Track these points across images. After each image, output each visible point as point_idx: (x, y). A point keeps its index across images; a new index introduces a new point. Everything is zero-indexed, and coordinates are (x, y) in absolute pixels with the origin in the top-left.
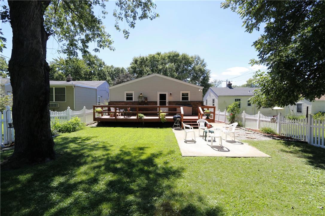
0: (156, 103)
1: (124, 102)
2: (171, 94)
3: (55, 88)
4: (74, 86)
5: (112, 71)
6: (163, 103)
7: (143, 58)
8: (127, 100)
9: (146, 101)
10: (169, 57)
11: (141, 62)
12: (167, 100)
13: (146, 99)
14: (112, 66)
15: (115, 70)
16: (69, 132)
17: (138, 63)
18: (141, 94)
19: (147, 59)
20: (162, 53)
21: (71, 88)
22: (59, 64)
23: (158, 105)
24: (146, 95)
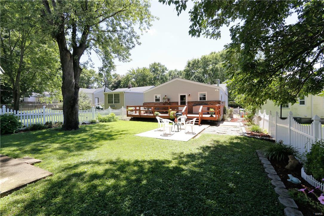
0: (177, 103)
1: (154, 103)
2: (190, 95)
3: (114, 94)
4: (124, 92)
5: (175, 74)
6: (183, 103)
7: (195, 61)
8: (156, 101)
9: (168, 102)
10: (221, 56)
11: (193, 65)
12: (187, 101)
13: (169, 100)
14: (176, 70)
15: (178, 74)
16: (106, 122)
17: (191, 65)
18: (166, 96)
19: (198, 61)
20: (217, 52)
21: (123, 93)
22: (131, 74)
23: (179, 104)
24: (169, 97)
